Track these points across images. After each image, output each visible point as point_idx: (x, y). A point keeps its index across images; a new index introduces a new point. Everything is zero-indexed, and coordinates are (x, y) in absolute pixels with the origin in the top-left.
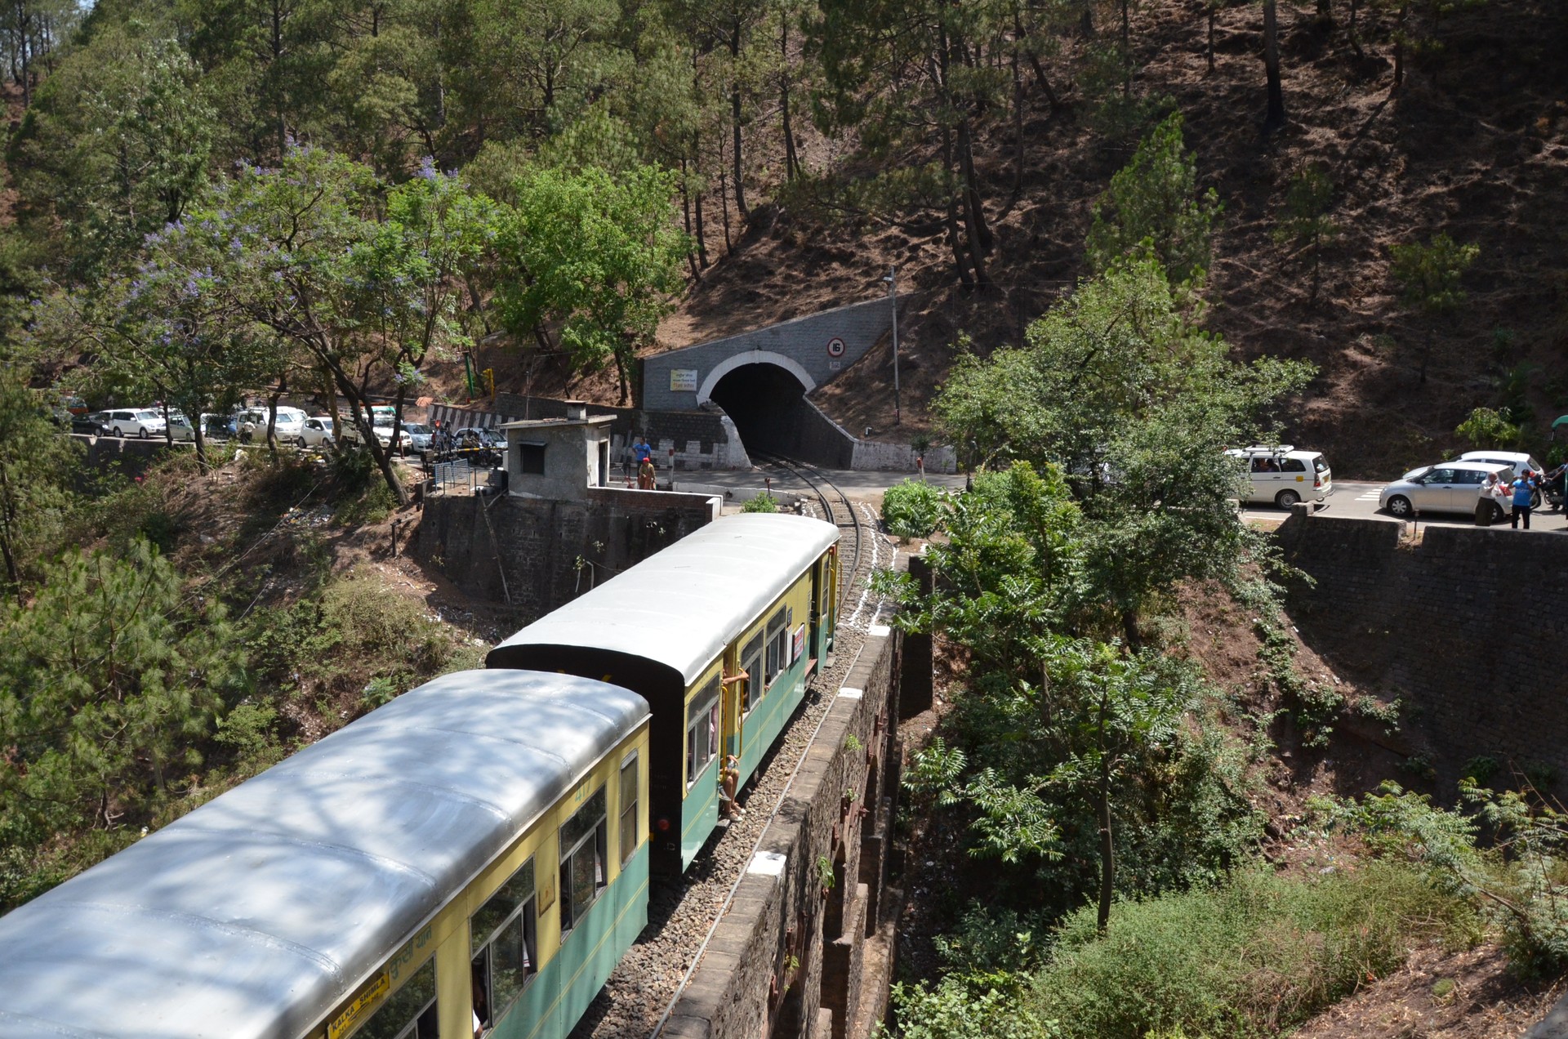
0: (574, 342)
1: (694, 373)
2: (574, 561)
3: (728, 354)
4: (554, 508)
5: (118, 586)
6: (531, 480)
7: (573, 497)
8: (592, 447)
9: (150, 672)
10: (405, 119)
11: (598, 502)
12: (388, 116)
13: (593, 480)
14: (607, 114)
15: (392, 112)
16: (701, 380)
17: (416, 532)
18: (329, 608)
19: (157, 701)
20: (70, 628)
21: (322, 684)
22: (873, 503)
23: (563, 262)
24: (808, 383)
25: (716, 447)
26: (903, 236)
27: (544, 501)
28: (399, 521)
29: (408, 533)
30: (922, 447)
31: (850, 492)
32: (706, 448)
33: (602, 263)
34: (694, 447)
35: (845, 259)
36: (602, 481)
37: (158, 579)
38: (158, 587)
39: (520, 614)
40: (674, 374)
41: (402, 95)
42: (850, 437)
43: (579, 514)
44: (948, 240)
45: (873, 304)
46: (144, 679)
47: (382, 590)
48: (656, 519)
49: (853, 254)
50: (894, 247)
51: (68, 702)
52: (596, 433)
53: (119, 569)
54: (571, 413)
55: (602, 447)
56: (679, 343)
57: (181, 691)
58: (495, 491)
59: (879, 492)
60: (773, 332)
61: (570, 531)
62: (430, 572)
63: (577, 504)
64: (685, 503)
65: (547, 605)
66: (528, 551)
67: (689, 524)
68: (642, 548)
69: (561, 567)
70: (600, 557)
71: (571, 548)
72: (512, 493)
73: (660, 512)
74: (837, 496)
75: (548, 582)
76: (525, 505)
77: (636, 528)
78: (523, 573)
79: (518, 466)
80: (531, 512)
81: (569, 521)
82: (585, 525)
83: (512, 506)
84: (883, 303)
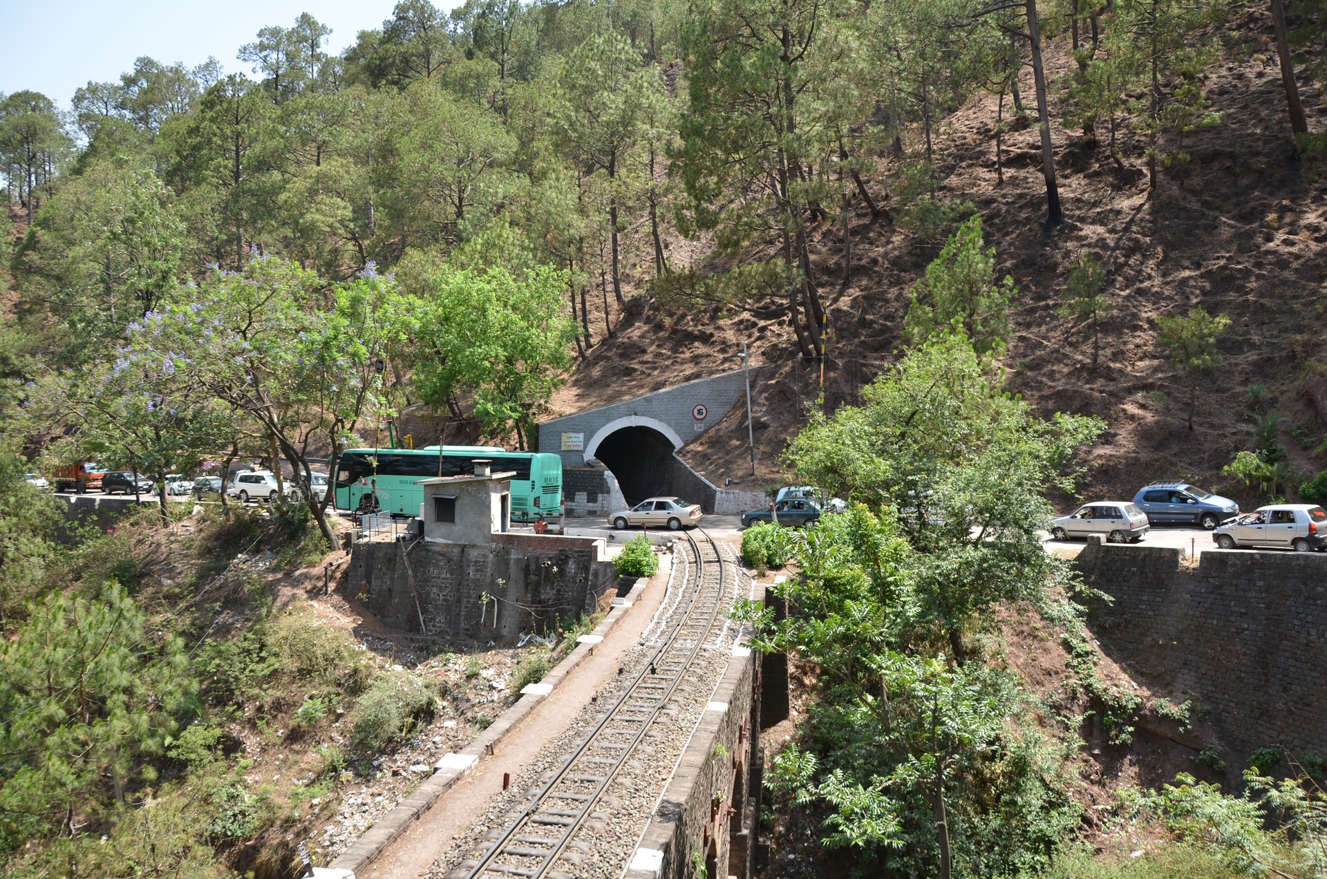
1: (581, 435)
2: (480, 597)
3: (609, 419)
4: (463, 550)
5: (90, 624)
6: (444, 527)
7: (479, 541)
8: (495, 499)
9: (115, 697)
10: (341, 231)
11: (501, 545)
12: (328, 229)
13: (496, 527)
14: (507, 225)
15: (331, 226)
16: (587, 441)
17: (346, 574)
18: (270, 640)
19: (119, 724)
20: (47, 662)
21: (262, 706)
22: (734, 542)
23: (472, 345)
24: (677, 442)
25: (600, 497)
26: (753, 319)
27: (455, 545)
28: (331, 564)
29: (338, 575)
31: (714, 533)
32: (592, 498)
33: (504, 346)
34: (581, 497)
35: (706, 339)
36: (504, 528)
37: (125, 618)
38: (124, 623)
39: (434, 643)
40: (564, 437)
41: (339, 212)
42: (713, 486)
43: (485, 556)
44: (791, 322)
45: (730, 376)
46: (109, 702)
47: (316, 624)
48: (550, 559)
49: (712, 335)
50: (746, 328)
51: (44, 726)
52: (499, 486)
53: (93, 608)
54: (478, 470)
55: (504, 499)
56: (569, 410)
57: (141, 714)
58: (413, 538)
59: (739, 534)
60: (648, 400)
61: (477, 571)
62: (357, 607)
63: (483, 548)
64: (574, 545)
65: (457, 634)
66: (441, 589)
67: (577, 563)
68: (538, 584)
69: (468, 602)
70: (502, 592)
71: (478, 586)
72: (427, 539)
73: (553, 553)
74: (703, 537)
75: (458, 615)
76: (438, 549)
77: (533, 567)
78: (436, 607)
79: (433, 516)
80: (443, 555)
81: (476, 562)
82: (490, 565)
83: (428, 551)
84: (738, 375)
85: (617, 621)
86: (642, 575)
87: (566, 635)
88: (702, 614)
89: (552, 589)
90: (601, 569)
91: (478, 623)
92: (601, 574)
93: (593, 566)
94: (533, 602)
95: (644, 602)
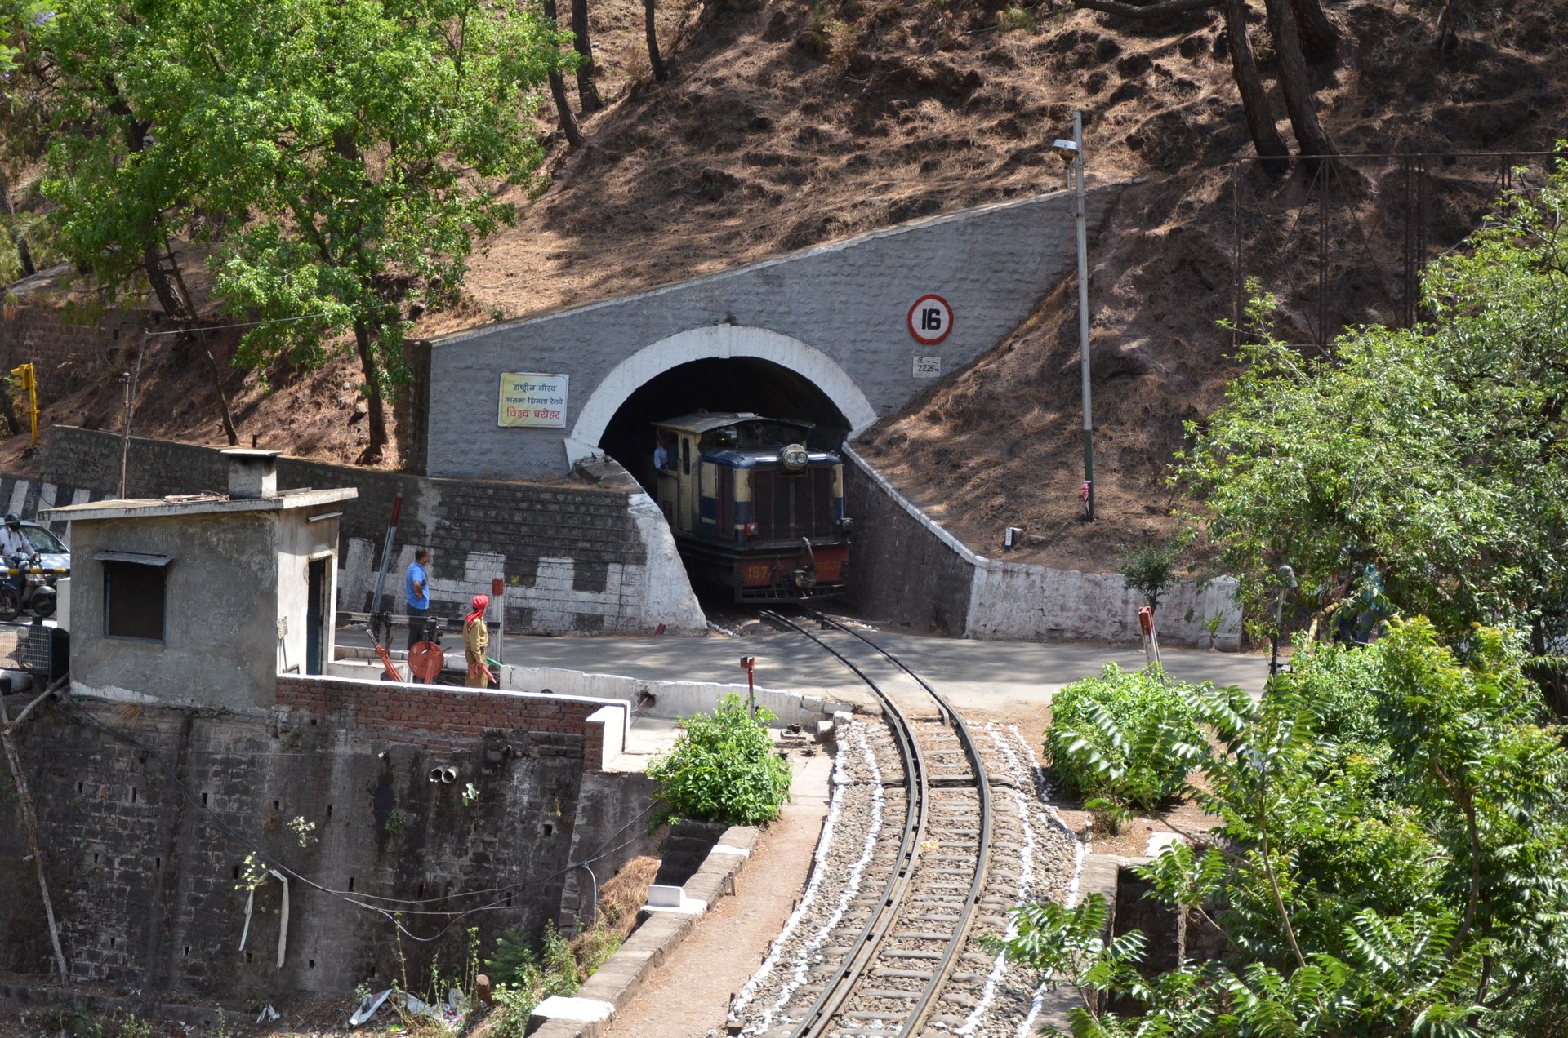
0: (247, 294)
1: (561, 382)
2: (237, 870)
3: (648, 334)
4: (188, 725)
6: (131, 654)
7: (239, 700)
8: (291, 571)
11: (305, 714)
13: (292, 656)
16: (577, 400)
22: (1024, 723)
23: (226, 87)
24: (858, 411)
25: (614, 573)
26: (1106, 34)
27: (163, 710)
30: (1152, 578)
31: (964, 696)
32: (590, 578)
33: (326, 94)
34: (557, 574)
35: (956, 91)
36: (314, 658)
39: (92, 1006)
40: (508, 385)
42: (965, 551)
43: (254, 744)
44: (1222, 49)
45: (1027, 209)
48: (455, 760)
49: (974, 80)
50: (1083, 62)
52: (303, 532)
54: (239, 480)
55: (317, 572)
56: (521, 303)
58: (35, 681)
59: (1039, 695)
60: (770, 278)
61: (229, 790)
63: (249, 719)
64: (530, 720)
65: (163, 982)
66: (116, 842)
67: (540, 775)
68: (416, 837)
69: (201, 885)
70: (308, 860)
71: (232, 834)
72: (79, 688)
73: (466, 742)
74: (930, 707)
75: (169, 924)
76: (112, 719)
77: (401, 784)
78: (101, 898)
79: (96, 618)
80: (126, 738)
81: (227, 763)
82: (270, 773)
83: (77, 721)
84: (1052, 206)
85: (658, 958)
86: (737, 817)
87: (500, 994)
88: (920, 941)
89: (460, 852)
90: (612, 795)
91: (229, 950)
92: (611, 811)
93: (588, 786)
94: (399, 892)
95: (741, 900)
